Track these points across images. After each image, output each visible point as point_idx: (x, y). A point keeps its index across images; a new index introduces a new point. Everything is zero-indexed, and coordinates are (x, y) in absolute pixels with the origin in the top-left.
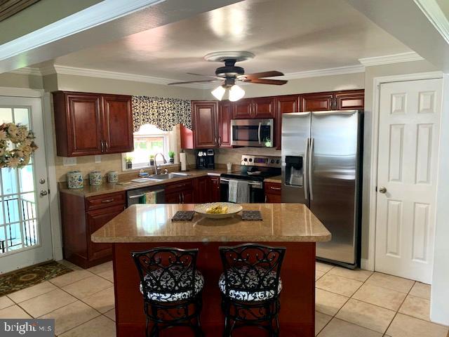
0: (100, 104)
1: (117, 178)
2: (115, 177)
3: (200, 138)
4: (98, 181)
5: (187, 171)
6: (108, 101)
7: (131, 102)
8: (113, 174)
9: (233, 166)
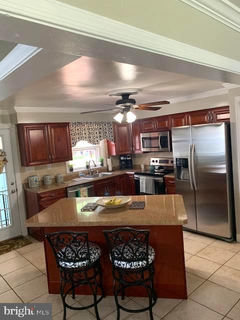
0: (48, 130)
1: (62, 179)
2: (61, 178)
3: (120, 148)
4: (49, 182)
5: (113, 171)
6: (53, 127)
7: (69, 127)
8: (60, 176)
9: (145, 166)
